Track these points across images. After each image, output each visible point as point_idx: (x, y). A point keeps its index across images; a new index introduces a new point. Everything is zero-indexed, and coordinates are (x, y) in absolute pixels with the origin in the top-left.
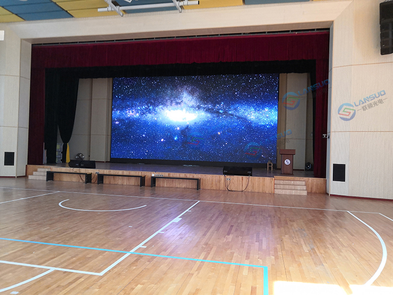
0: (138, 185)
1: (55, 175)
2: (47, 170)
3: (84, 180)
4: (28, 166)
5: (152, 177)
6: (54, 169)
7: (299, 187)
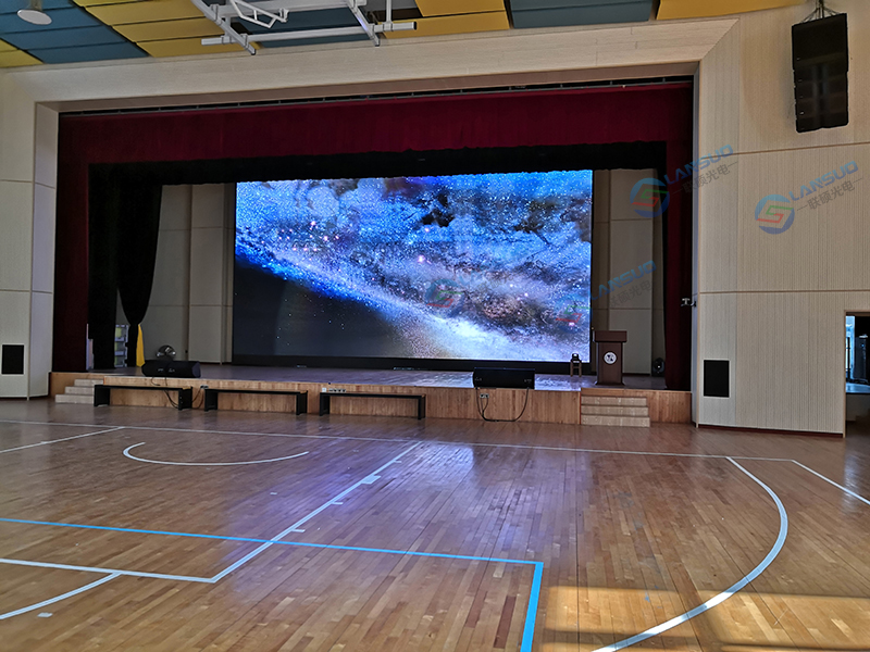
0: (292, 412)
1: (112, 392)
2: (95, 383)
3: (176, 402)
4: (55, 373)
5: (322, 394)
6: (111, 379)
7: (633, 409)
